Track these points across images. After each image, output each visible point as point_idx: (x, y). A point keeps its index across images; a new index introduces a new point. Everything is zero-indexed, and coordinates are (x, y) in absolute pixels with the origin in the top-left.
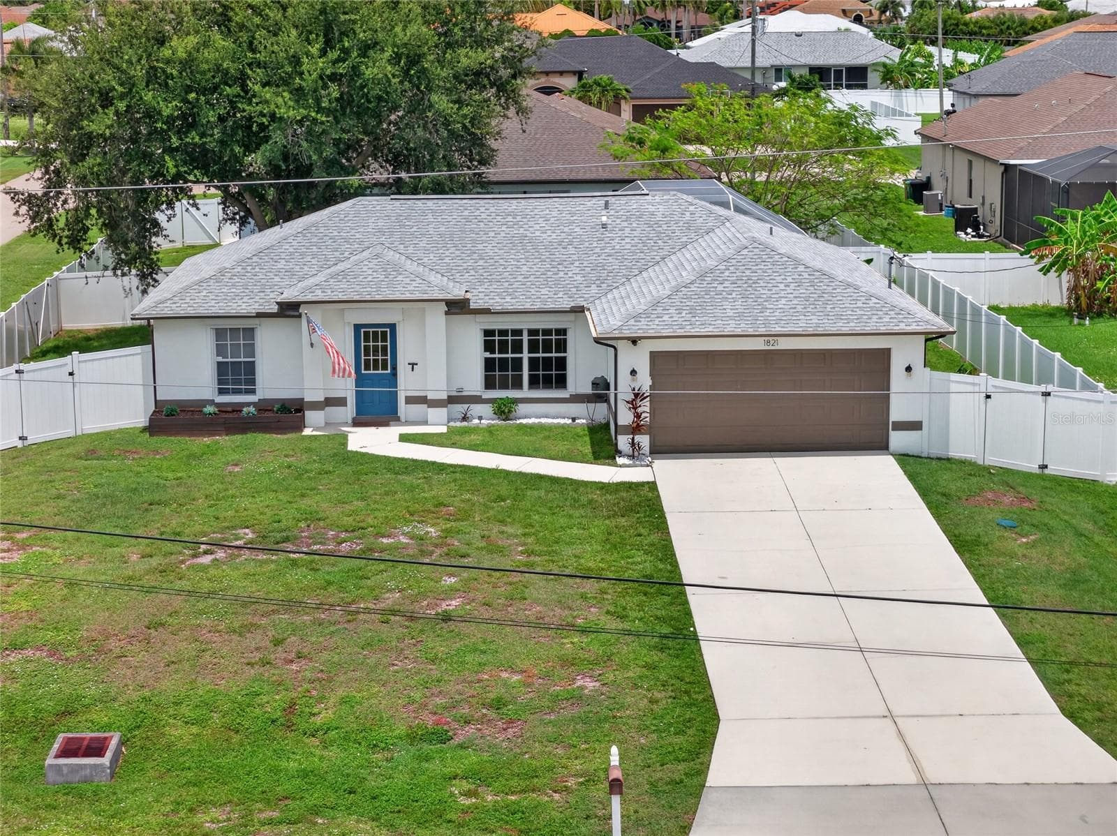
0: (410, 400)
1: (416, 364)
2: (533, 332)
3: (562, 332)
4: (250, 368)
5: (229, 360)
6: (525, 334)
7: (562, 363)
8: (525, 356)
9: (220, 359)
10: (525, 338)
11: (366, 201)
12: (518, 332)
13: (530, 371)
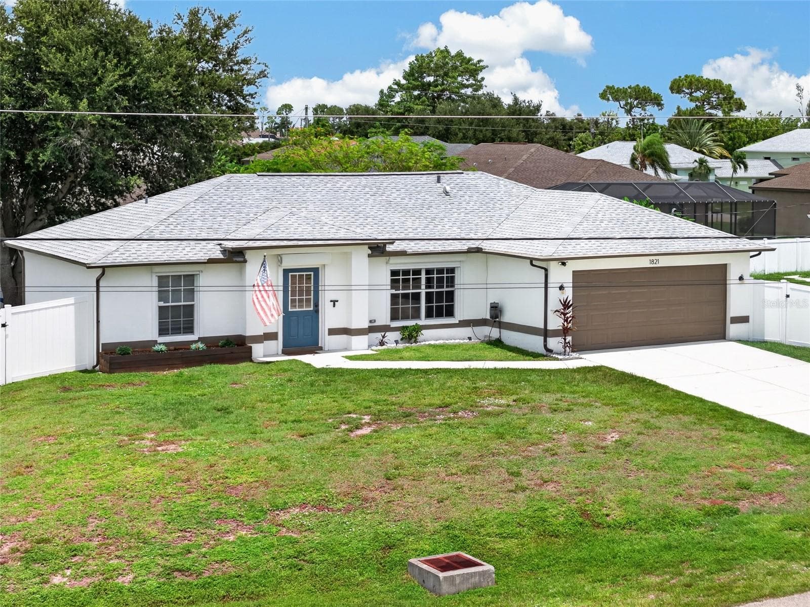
0: (332, 332)
1: (337, 301)
2: (428, 272)
3: (452, 270)
4: (189, 311)
5: (170, 304)
6: (423, 273)
7: (450, 296)
8: (423, 291)
9: (162, 304)
10: (423, 276)
11: (237, 177)
12: (417, 272)
13: (426, 303)
